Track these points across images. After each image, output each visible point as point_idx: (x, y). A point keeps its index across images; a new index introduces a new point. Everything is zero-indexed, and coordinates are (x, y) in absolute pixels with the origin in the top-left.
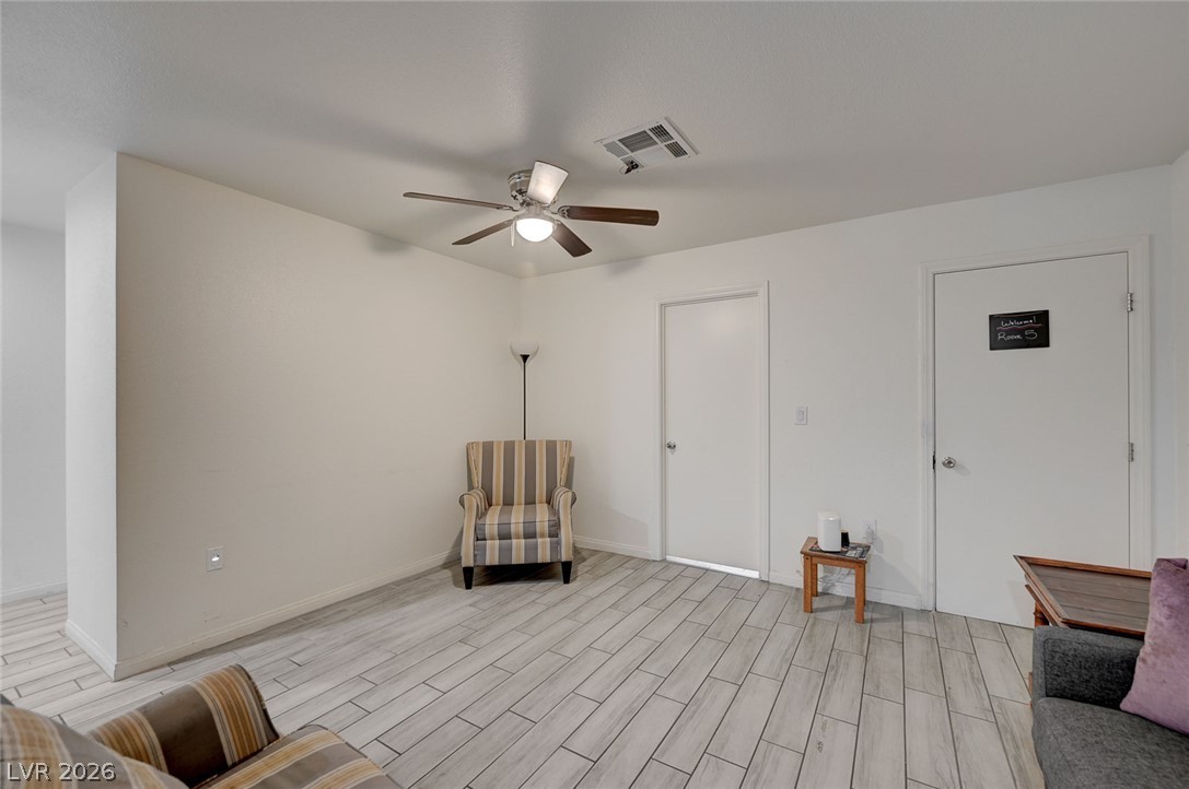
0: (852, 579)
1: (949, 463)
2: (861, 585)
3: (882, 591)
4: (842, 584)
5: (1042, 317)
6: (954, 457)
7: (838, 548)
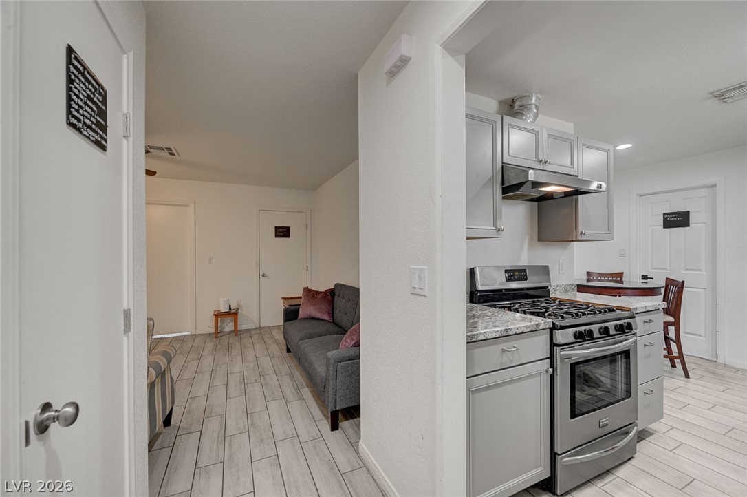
0: (232, 324)
1: (264, 276)
2: (236, 326)
3: (244, 325)
4: (229, 326)
5: (288, 228)
6: (265, 273)
7: (228, 310)
